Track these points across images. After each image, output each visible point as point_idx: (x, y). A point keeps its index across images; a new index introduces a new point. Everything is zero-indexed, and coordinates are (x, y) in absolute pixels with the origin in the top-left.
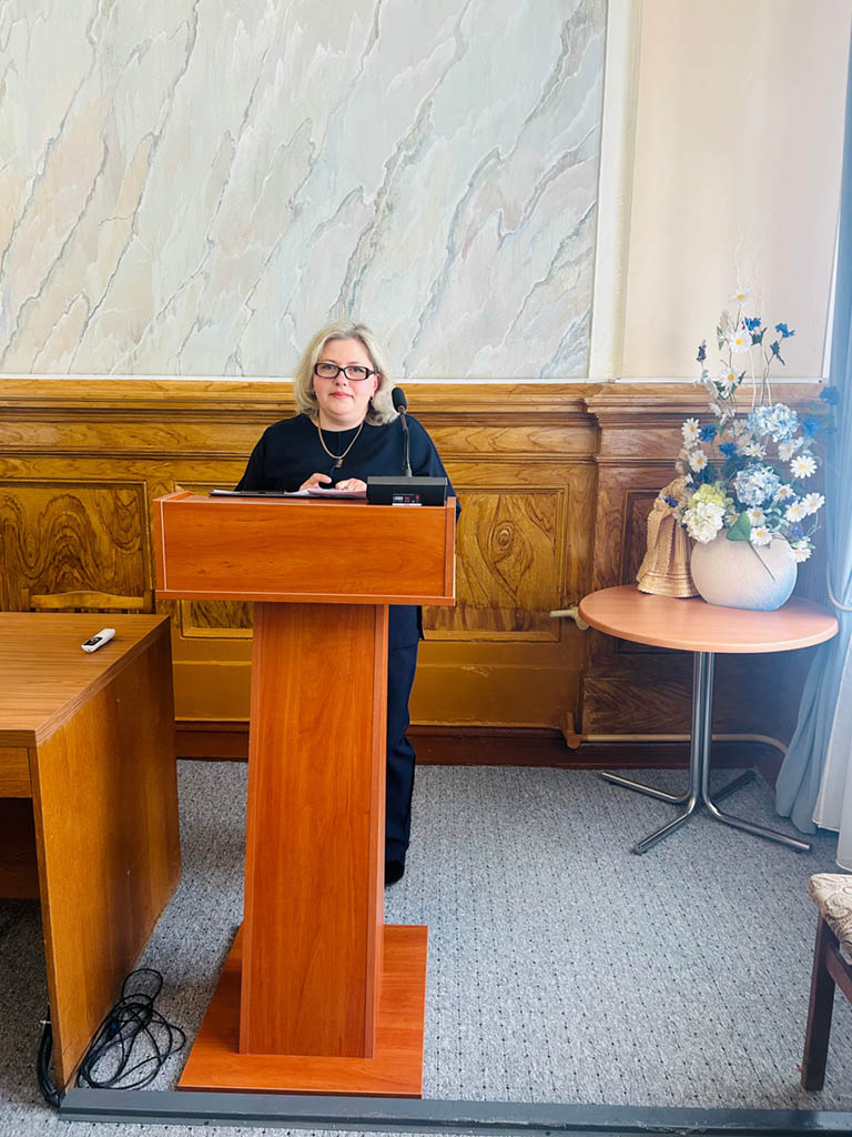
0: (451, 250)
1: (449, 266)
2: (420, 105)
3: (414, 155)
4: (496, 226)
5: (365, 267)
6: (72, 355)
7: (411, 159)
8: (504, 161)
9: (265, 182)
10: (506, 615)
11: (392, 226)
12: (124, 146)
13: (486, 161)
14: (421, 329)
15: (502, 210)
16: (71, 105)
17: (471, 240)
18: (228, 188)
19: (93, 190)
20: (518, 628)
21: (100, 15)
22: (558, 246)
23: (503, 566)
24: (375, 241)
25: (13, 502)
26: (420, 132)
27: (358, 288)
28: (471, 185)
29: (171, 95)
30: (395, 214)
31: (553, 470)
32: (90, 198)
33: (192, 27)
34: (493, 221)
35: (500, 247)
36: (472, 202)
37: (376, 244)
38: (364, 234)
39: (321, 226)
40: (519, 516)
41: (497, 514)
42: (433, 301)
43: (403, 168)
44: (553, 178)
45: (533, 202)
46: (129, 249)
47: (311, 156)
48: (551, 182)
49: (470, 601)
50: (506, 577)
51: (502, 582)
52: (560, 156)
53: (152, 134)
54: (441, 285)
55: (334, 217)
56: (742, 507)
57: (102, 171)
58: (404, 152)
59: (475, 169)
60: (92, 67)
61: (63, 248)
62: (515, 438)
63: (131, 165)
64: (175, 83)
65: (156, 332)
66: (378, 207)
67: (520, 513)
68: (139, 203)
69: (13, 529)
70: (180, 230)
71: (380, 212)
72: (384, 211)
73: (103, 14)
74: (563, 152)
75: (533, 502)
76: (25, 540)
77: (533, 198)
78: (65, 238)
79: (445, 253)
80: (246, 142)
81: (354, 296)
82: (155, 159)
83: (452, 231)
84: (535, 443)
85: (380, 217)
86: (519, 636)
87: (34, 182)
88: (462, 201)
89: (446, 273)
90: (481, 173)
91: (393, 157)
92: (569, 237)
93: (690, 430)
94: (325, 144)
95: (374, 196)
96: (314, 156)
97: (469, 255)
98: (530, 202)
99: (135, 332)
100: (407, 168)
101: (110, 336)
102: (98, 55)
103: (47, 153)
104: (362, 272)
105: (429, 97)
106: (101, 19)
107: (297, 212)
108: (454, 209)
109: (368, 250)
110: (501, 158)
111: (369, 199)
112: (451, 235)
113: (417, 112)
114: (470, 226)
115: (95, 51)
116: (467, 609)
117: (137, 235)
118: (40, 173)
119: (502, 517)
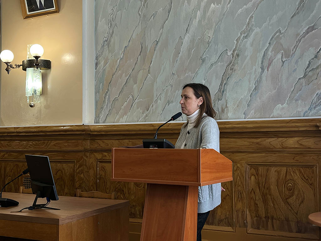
0: (263, 69)
1: (261, 75)
2: (249, 18)
3: (247, 35)
4: (280, 57)
5: (228, 78)
6: (127, 116)
7: (246, 37)
8: (283, 33)
9: (192, 51)
10: (293, 225)
11: (238, 62)
12: (148, 45)
13: (275, 35)
14: (251, 100)
15: (283, 51)
16: (132, 35)
17: (271, 64)
18: (180, 55)
19: (137, 61)
20: (299, 231)
21: (142, 6)
22: (308, 63)
23: (290, 200)
24: (232, 68)
25: (104, 169)
26: (249, 27)
27: (226, 86)
28: (269, 43)
29: (163, 27)
30: (240, 58)
31: (311, 156)
32: (136, 63)
33: (170, 5)
34: (279, 56)
35: (283, 65)
36: (271, 49)
37: (232, 69)
38: (228, 66)
39: (212, 65)
40: (296, 177)
41: (286, 176)
42: (255, 88)
43: (243, 41)
44: (304, 37)
45: (296, 47)
46: (147, 79)
47: (209, 41)
48: (303, 38)
49: (275, 216)
50: (292, 207)
51: (290, 208)
52: (306, 28)
53: (156, 41)
54: (259, 82)
55: (217, 61)
57: (140, 54)
58: (243, 35)
59: (271, 38)
60: (139, 22)
61: (127, 80)
62: (292, 142)
63: (149, 51)
64: (164, 23)
65: (154, 107)
66: (233, 56)
67: (297, 177)
68: (151, 63)
69: (103, 178)
70: (163, 71)
71: (234, 58)
72: (235, 57)
73: (143, 6)
74: (308, 27)
75: (303, 171)
76: (106, 183)
77: (296, 46)
78: (128, 77)
79: (260, 70)
80: (187, 39)
81: (224, 89)
82: (157, 49)
83: (262, 61)
84: (301, 145)
85: (234, 59)
86: (299, 235)
87: (120, 60)
88: (266, 50)
89: (261, 77)
90: (273, 39)
91: (239, 37)
92: (313, 59)
94: (214, 36)
95: (232, 52)
96: (210, 41)
97: (270, 69)
98: (295, 47)
99: (147, 107)
100: (244, 40)
101: (139, 109)
102: (141, 19)
103: (124, 51)
104: (227, 80)
105: (252, 15)
106: (143, 7)
107: (203, 61)
108: (263, 53)
109: (230, 72)
110: (282, 32)
111: (229, 53)
112: (262, 63)
113: (248, 20)
114: (270, 59)
115: (140, 17)
116: (274, 221)
117: (150, 74)
118: (122, 57)
119: (288, 177)
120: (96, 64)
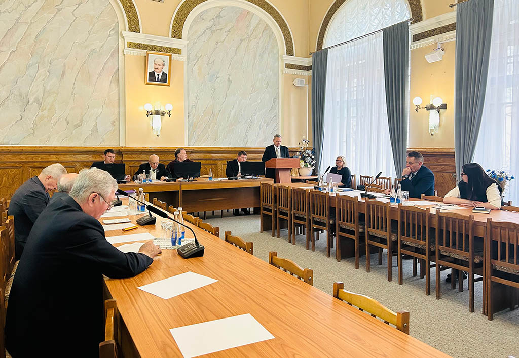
9: (235, 117)
12: (215, 111)
14: (256, 139)
15: (266, 123)
16: (208, 105)
18: (230, 118)
19: (210, 118)
24: (250, 126)
30: (253, 123)
39: (242, 125)
44: (273, 119)
45: (270, 122)
46: (215, 127)
47: (241, 114)
53: (219, 110)
55: (244, 123)
56: (306, 163)
59: (263, 117)
63: (216, 115)
64: (223, 103)
65: (218, 139)
68: (217, 119)
70: (223, 124)
74: (274, 115)
78: (205, 125)
82: (220, 113)
88: (261, 122)
93: (298, 153)
97: (262, 129)
99: (215, 140)
100: (254, 117)
101: (211, 140)
103: (204, 112)
105: (257, 107)
107: (239, 122)
110: (266, 116)
111: (249, 121)
113: (255, 109)
114: (262, 125)
115: (212, 98)
118: (202, 115)
120: (188, 116)
